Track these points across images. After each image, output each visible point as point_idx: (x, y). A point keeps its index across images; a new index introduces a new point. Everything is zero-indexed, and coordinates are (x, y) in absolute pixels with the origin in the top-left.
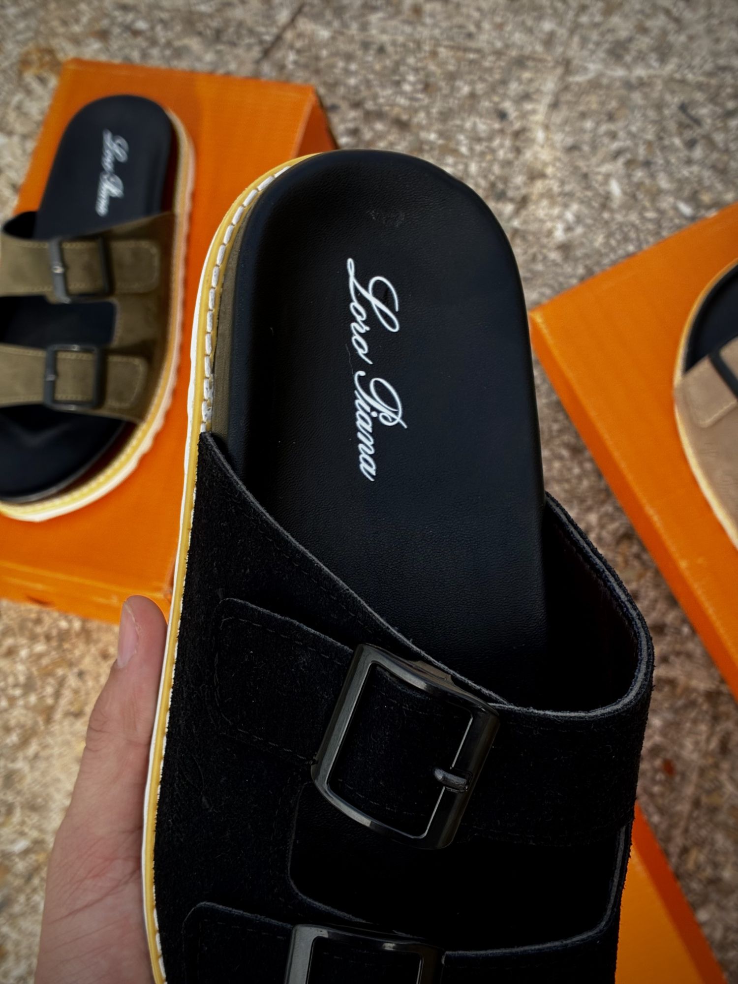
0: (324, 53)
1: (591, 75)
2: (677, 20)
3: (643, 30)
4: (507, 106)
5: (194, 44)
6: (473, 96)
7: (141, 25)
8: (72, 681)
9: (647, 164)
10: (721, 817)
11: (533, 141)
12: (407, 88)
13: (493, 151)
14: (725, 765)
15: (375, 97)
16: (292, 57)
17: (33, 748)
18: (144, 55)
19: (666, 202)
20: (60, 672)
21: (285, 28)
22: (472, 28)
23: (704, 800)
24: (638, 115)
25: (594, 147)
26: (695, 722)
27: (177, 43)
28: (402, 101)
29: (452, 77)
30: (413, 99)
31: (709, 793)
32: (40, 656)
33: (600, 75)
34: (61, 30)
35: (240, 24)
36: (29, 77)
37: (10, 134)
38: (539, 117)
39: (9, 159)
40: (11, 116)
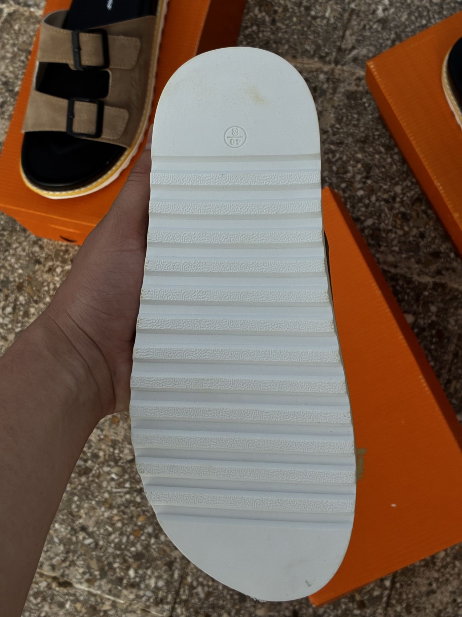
26: (456, 308)
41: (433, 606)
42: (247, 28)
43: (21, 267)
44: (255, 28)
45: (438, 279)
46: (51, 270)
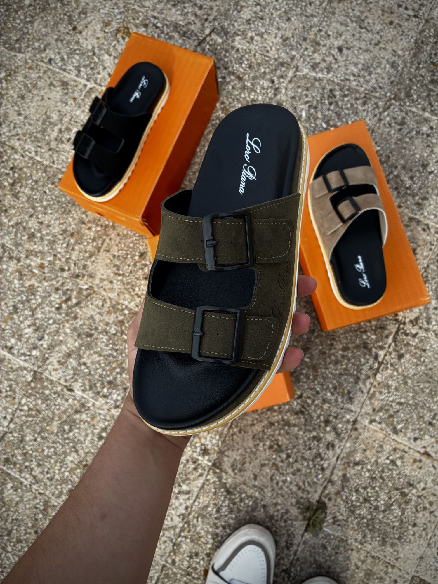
0: (219, 47)
1: (304, 73)
2: (336, 59)
3: (324, 61)
4: (275, 78)
5: (176, 35)
6: (264, 73)
7: (159, 25)
8: (107, 241)
9: (315, 108)
11: (281, 92)
12: (244, 65)
13: (267, 93)
15: (233, 67)
16: (208, 47)
17: (93, 259)
18: (159, 36)
19: (319, 122)
20: (104, 237)
21: (207, 36)
22: (269, 49)
24: (316, 90)
25: (300, 99)
27: (170, 34)
28: (241, 70)
29: (259, 65)
30: (245, 70)
32: (99, 231)
33: (307, 74)
34: (132, 21)
35: (193, 31)
36: (119, 36)
37: (110, 55)
38: (284, 85)
39: (109, 64)
40: (111, 49)
41: (253, 432)
42: (213, 120)
43: (75, 224)
46: (90, 229)
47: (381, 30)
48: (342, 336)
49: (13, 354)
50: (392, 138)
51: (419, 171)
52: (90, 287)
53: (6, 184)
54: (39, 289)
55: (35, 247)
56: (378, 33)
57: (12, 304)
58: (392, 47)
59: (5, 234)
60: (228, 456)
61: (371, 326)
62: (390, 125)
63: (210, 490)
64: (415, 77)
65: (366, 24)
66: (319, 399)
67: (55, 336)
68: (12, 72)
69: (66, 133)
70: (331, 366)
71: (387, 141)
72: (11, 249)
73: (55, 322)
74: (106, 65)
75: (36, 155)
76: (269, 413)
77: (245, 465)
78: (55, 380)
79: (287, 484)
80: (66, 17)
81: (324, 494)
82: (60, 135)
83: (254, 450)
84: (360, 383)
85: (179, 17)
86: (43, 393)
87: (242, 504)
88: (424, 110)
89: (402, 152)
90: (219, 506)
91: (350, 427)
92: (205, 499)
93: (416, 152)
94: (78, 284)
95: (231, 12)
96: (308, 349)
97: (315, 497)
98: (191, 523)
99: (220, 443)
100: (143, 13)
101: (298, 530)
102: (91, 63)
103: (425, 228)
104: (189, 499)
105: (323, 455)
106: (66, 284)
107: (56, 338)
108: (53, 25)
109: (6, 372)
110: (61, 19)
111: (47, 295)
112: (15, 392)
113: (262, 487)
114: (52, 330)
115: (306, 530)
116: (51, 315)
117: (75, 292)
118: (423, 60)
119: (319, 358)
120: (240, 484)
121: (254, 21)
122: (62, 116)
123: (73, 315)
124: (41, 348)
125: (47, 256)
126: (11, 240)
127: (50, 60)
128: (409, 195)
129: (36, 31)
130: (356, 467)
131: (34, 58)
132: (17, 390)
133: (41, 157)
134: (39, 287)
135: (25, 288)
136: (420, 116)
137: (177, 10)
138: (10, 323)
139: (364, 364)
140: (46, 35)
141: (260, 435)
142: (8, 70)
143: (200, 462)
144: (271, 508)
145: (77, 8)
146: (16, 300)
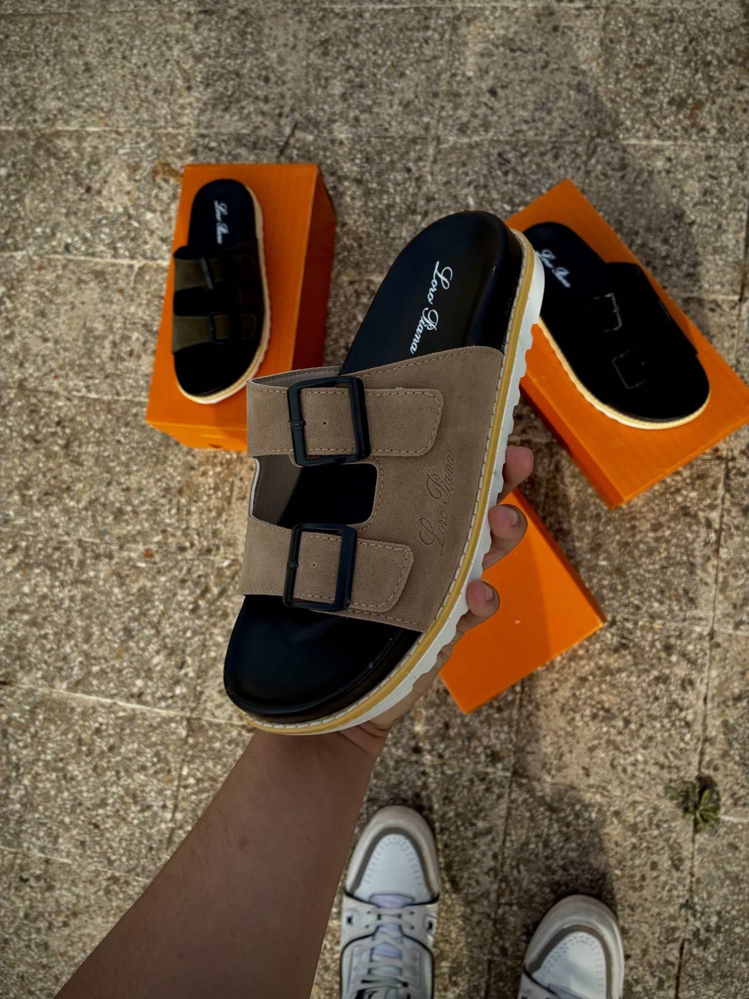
0: (312, 148)
1: (451, 143)
2: (491, 108)
3: (475, 116)
4: (411, 165)
5: (243, 151)
6: (392, 161)
7: (213, 144)
8: (238, 483)
9: (485, 187)
10: (560, 500)
11: (426, 181)
12: (357, 161)
13: (407, 189)
14: (559, 477)
15: (342, 169)
16: (295, 152)
17: (224, 517)
18: (218, 160)
19: (498, 205)
20: (231, 479)
21: (289, 137)
22: (387, 126)
23: (550, 494)
24: (478, 161)
25: (458, 181)
26: (542, 458)
27: (234, 152)
28: (356, 169)
29: (380, 153)
30: (361, 167)
31: (553, 490)
32: (219, 473)
33: (456, 143)
34: (171, 152)
35: (266, 138)
36: (158, 179)
37: (154, 211)
38: (427, 169)
39: (156, 225)
40: (154, 202)
41: (558, 701)
43: (180, 474)
44: (346, 253)
45: (524, 437)
46: (204, 474)
47: (543, 44)
48: (644, 510)
49: (146, 703)
50: (615, 192)
51: (673, 227)
52: (233, 561)
53: (56, 448)
54: (156, 590)
55: (129, 528)
56: (541, 50)
57: (120, 626)
58: (568, 63)
59: (77, 524)
60: (533, 753)
61: (684, 480)
62: (605, 175)
63: (522, 816)
64: (618, 94)
65: (519, 44)
66: (643, 617)
67: (202, 654)
68: (15, 283)
69: (123, 344)
70: (643, 560)
71: (609, 200)
72: (93, 544)
73: (195, 633)
74: (153, 228)
75: (89, 391)
76: (573, 664)
77: (564, 758)
78: (223, 722)
79: (640, 767)
80: (69, 177)
81: (704, 763)
82: (116, 351)
83: (569, 729)
84: (699, 572)
85: (240, 124)
86: (212, 749)
87: (581, 822)
88: (648, 137)
89: (637, 209)
90: (544, 836)
91: (706, 644)
92: (520, 832)
93: (658, 200)
94: (213, 562)
95: (313, 92)
96: (599, 546)
97: (691, 774)
98: (511, 879)
99: (513, 736)
100: (183, 135)
101: (683, 834)
102: (129, 231)
103: (713, 306)
104: (493, 841)
105: (680, 701)
106: (194, 569)
107: (204, 656)
108: (55, 194)
109: (145, 735)
110: (62, 182)
111: (170, 595)
112: (167, 762)
113: (603, 784)
114: (195, 646)
115: (696, 831)
116: (186, 623)
117: (212, 577)
118: (621, 66)
119: (622, 554)
120: (566, 791)
121: (351, 94)
122: (109, 321)
123: (220, 613)
124: (187, 680)
125: (152, 536)
126: (89, 529)
127: (67, 248)
128: (671, 266)
129: (31, 212)
130: (739, 705)
131: (42, 252)
132: (169, 756)
133: (97, 392)
134: (153, 587)
135: (133, 595)
136: (646, 147)
137: (232, 116)
138: (126, 656)
139: (694, 541)
140: (49, 212)
141: (571, 702)
142: (7, 280)
143: (491, 776)
144: (629, 814)
145: (82, 159)
146: (125, 619)
